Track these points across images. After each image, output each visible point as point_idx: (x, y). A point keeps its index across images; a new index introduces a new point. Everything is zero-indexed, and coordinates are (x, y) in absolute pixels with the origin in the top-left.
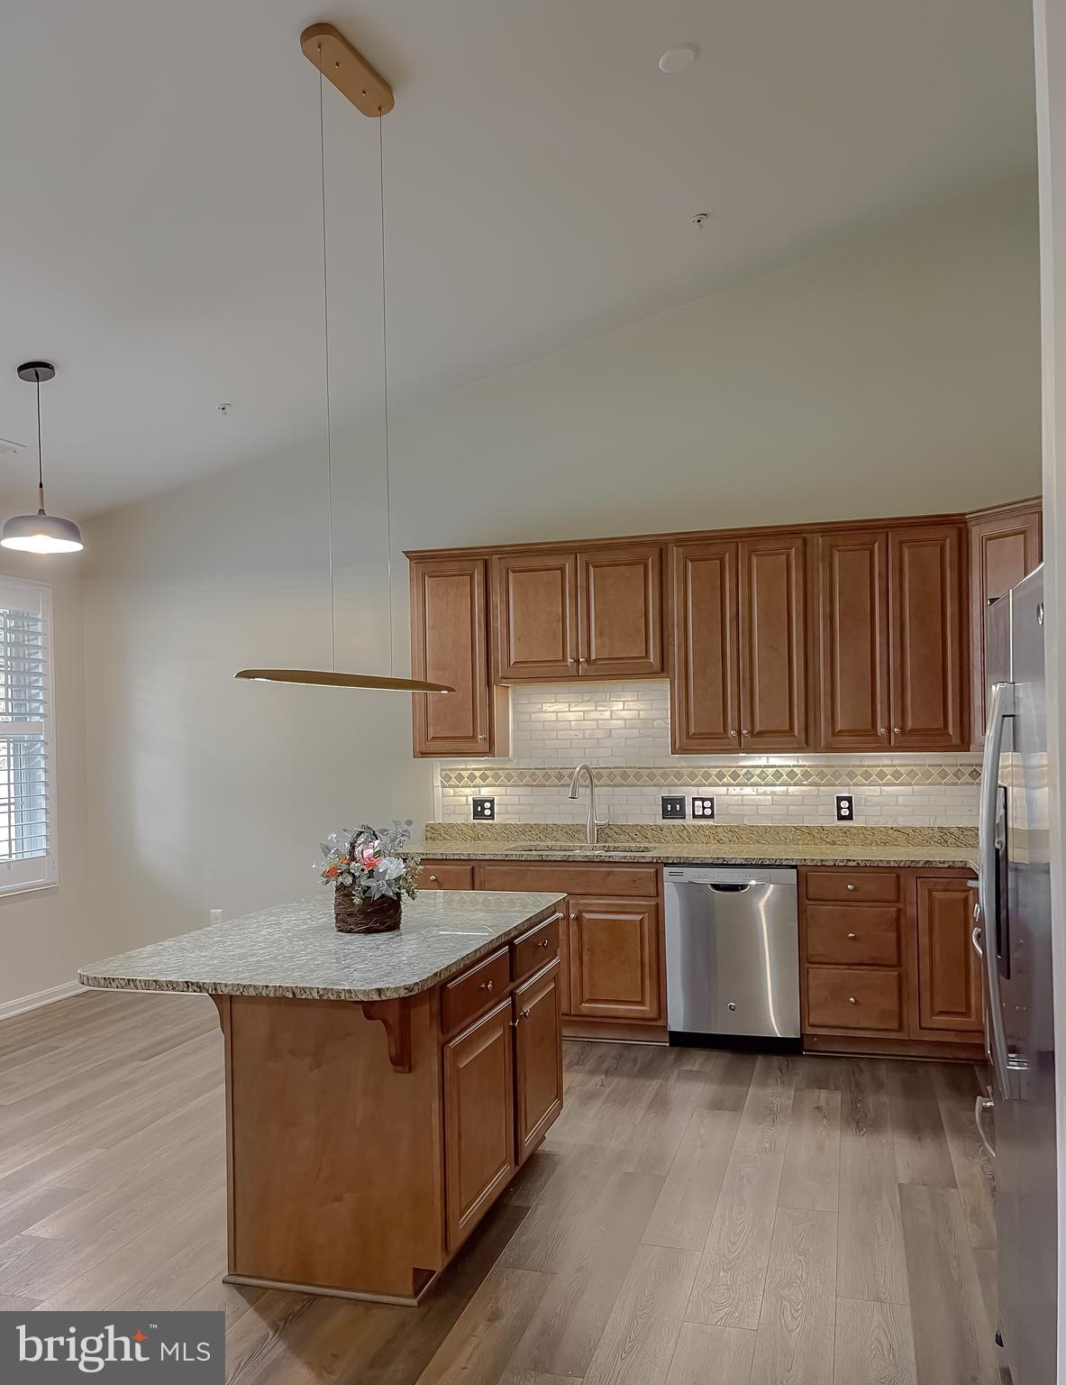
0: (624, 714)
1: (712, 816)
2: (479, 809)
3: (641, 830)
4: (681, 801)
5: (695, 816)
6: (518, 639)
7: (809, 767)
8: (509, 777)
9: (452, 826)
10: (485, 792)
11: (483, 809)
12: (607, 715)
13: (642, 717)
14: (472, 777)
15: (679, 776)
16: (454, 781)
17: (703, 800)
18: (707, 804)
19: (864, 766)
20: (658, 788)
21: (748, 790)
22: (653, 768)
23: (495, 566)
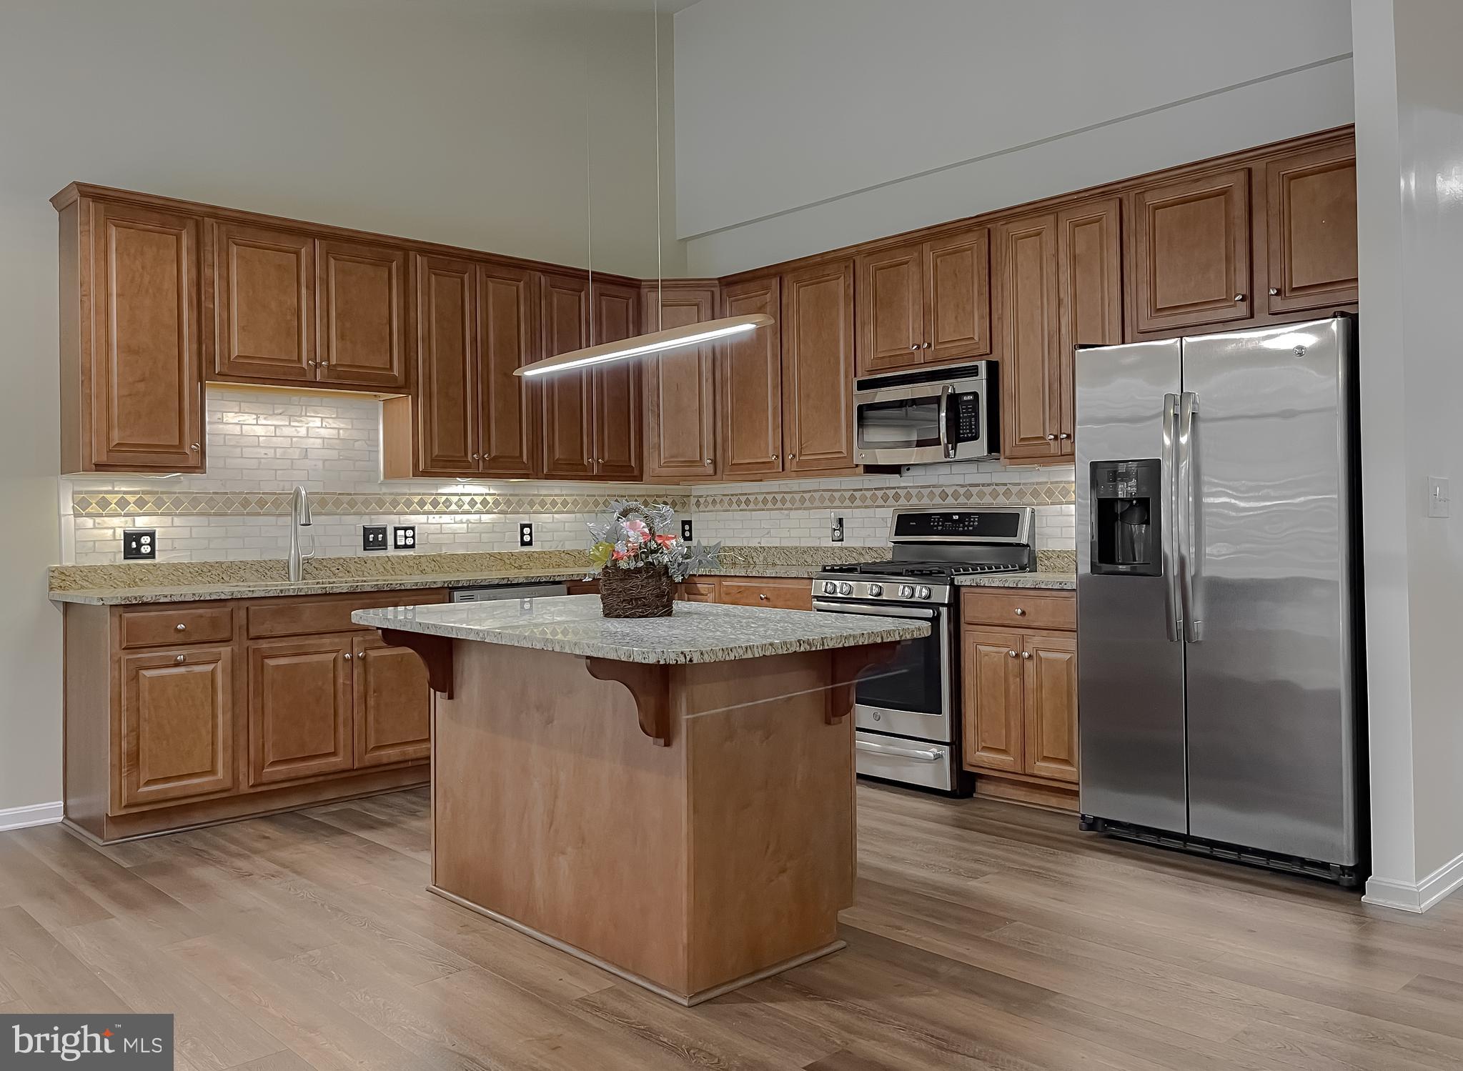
0: (324, 432)
1: (413, 546)
2: (134, 545)
3: (343, 564)
4: (383, 531)
5: (397, 547)
6: (243, 329)
7: (498, 495)
8: (177, 503)
9: (94, 569)
10: (142, 523)
11: (140, 545)
12: (303, 432)
13: (341, 436)
14: (123, 503)
15: (381, 503)
16: (94, 508)
17: (405, 529)
18: (410, 533)
19: (541, 495)
20: (358, 517)
21: (446, 518)
22: (355, 494)
23: (212, 230)
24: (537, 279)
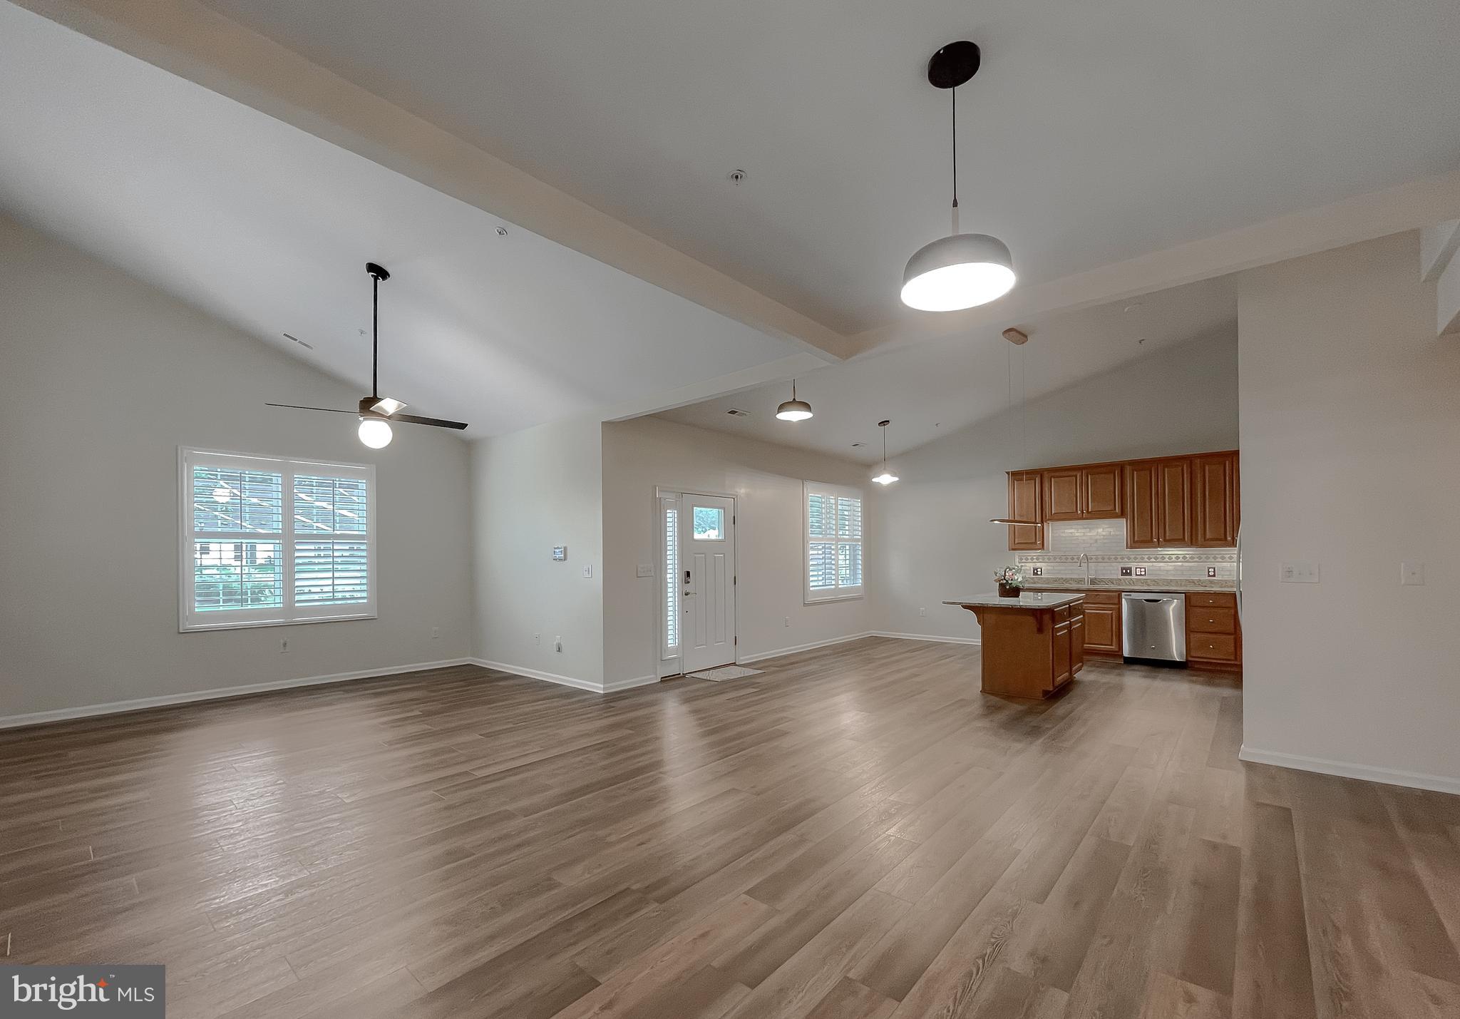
0: (1104, 533)
1: (1145, 574)
2: (1036, 571)
3: (1111, 581)
4: (1130, 569)
5: (1137, 574)
6: (1056, 504)
7: (1193, 553)
8: (1049, 559)
10: (1038, 565)
12: (1095, 534)
13: (1111, 535)
15: (1129, 558)
16: (1024, 560)
17: (1141, 568)
18: (1143, 570)
20: (1119, 563)
21: (1162, 564)
22: (1115, 555)
23: (1046, 475)
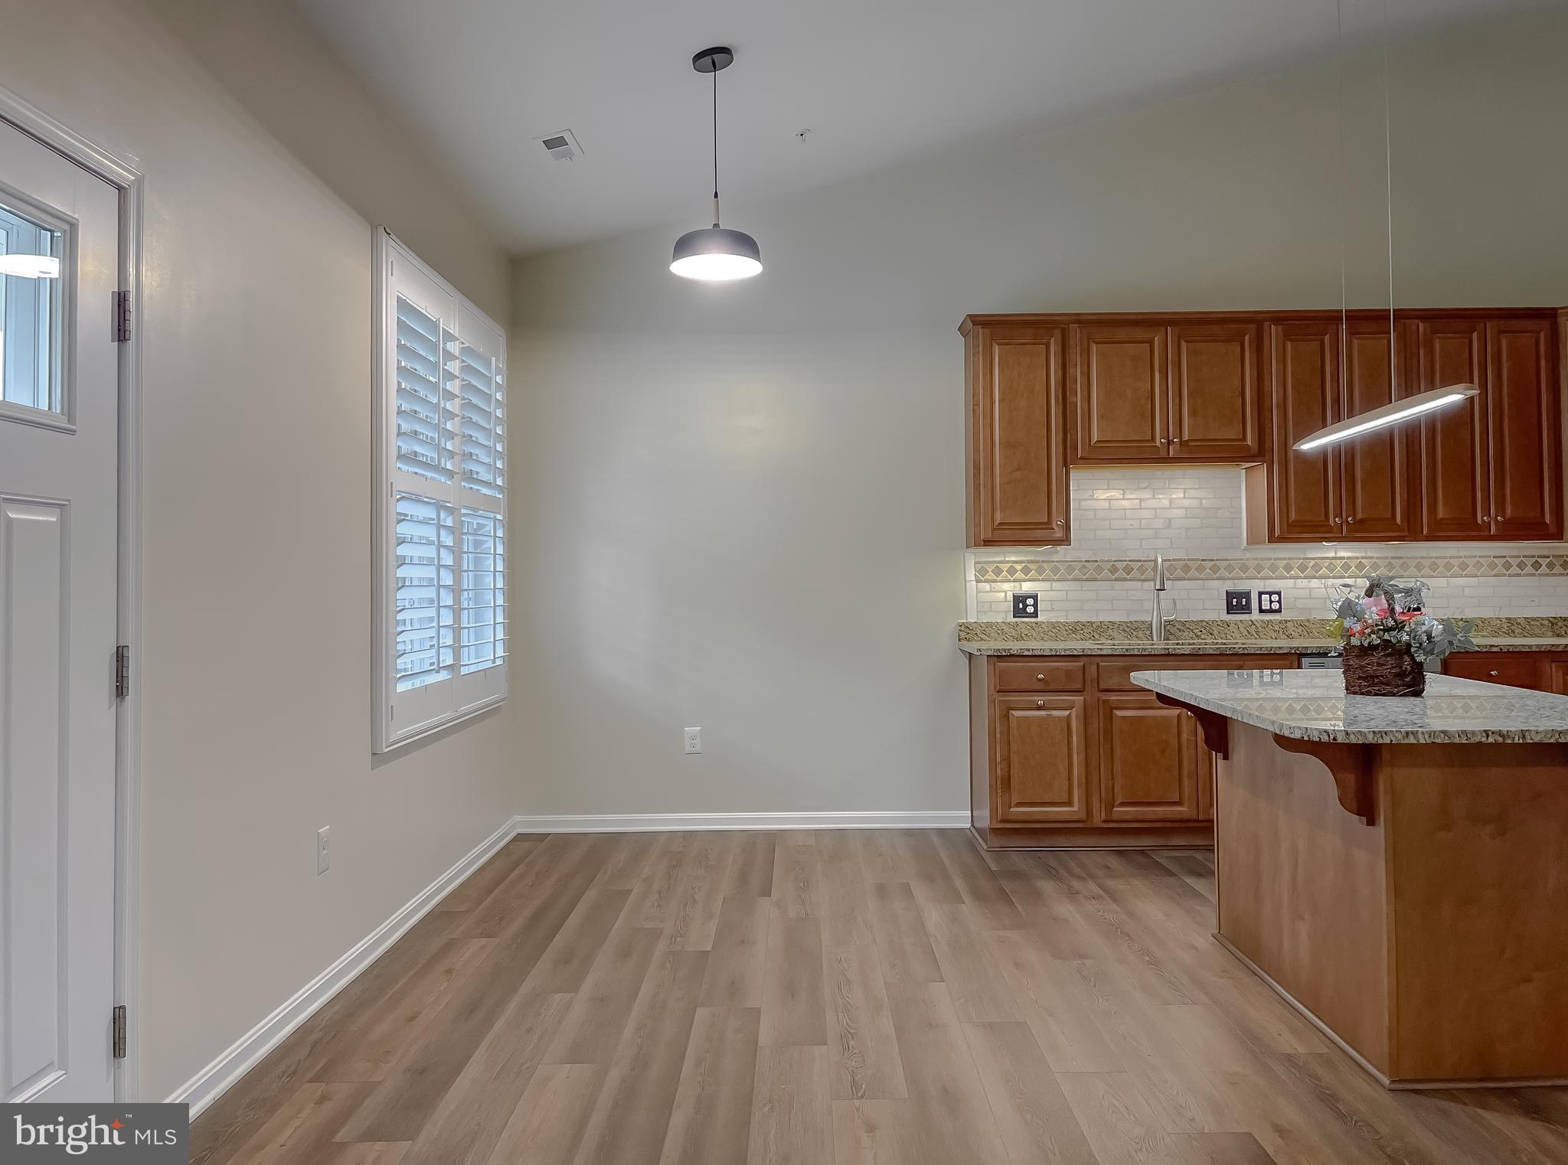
0: (1187, 503)
1: (1279, 611)
2: (1021, 606)
3: (1206, 626)
4: (1247, 595)
5: (1261, 611)
6: (1101, 417)
7: (1377, 558)
8: (1055, 571)
9: (990, 625)
10: (1027, 587)
11: (1026, 606)
12: (1166, 503)
13: (1204, 506)
14: (1012, 571)
15: (1244, 568)
16: (990, 576)
17: (1270, 594)
18: (1275, 597)
19: (1431, 558)
20: (1222, 582)
21: (1315, 583)
22: (1217, 560)
23: (1076, 334)
24: (1414, 328)
